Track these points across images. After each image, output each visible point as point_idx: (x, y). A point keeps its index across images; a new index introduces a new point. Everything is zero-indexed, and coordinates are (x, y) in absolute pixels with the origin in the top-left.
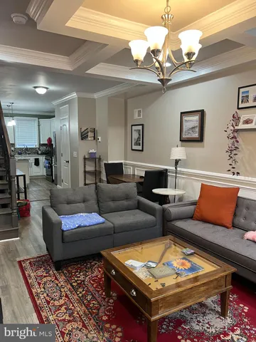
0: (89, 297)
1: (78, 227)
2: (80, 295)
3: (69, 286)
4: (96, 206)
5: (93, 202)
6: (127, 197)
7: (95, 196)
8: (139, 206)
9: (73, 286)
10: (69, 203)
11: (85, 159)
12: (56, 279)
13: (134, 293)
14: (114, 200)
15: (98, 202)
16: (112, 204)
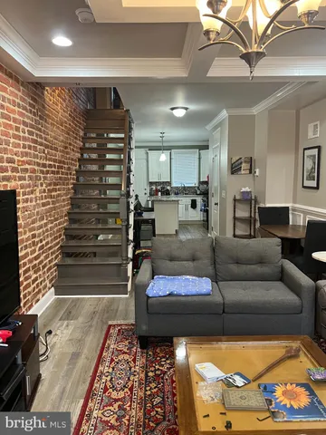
0: (157, 400)
1: (169, 295)
2: (149, 393)
3: (143, 376)
4: (210, 270)
5: (205, 262)
6: (261, 261)
9: (147, 376)
10: (172, 259)
11: (235, 200)
12: (134, 360)
14: (238, 262)
15: (214, 263)
16: (234, 268)
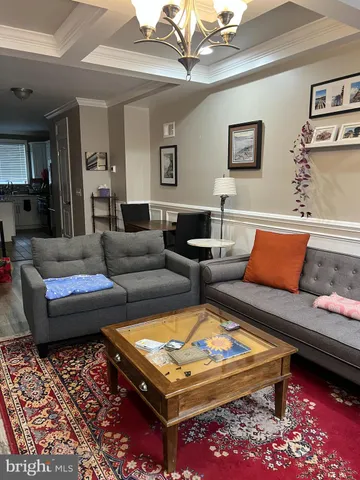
0: (85, 395)
1: (72, 294)
2: (73, 392)
3: (58, 380)
4: (102, 265)
5: (97, 259)
6: (149, 252)
7: (100, 250)
8: (168, 264)
9: (62, 379)
10: (60, 260)
11: (93, 198)
12: (39, 370)
13: (145, 387)
14: (129, 254)
15: (105, 258)
16: (127, 262)
